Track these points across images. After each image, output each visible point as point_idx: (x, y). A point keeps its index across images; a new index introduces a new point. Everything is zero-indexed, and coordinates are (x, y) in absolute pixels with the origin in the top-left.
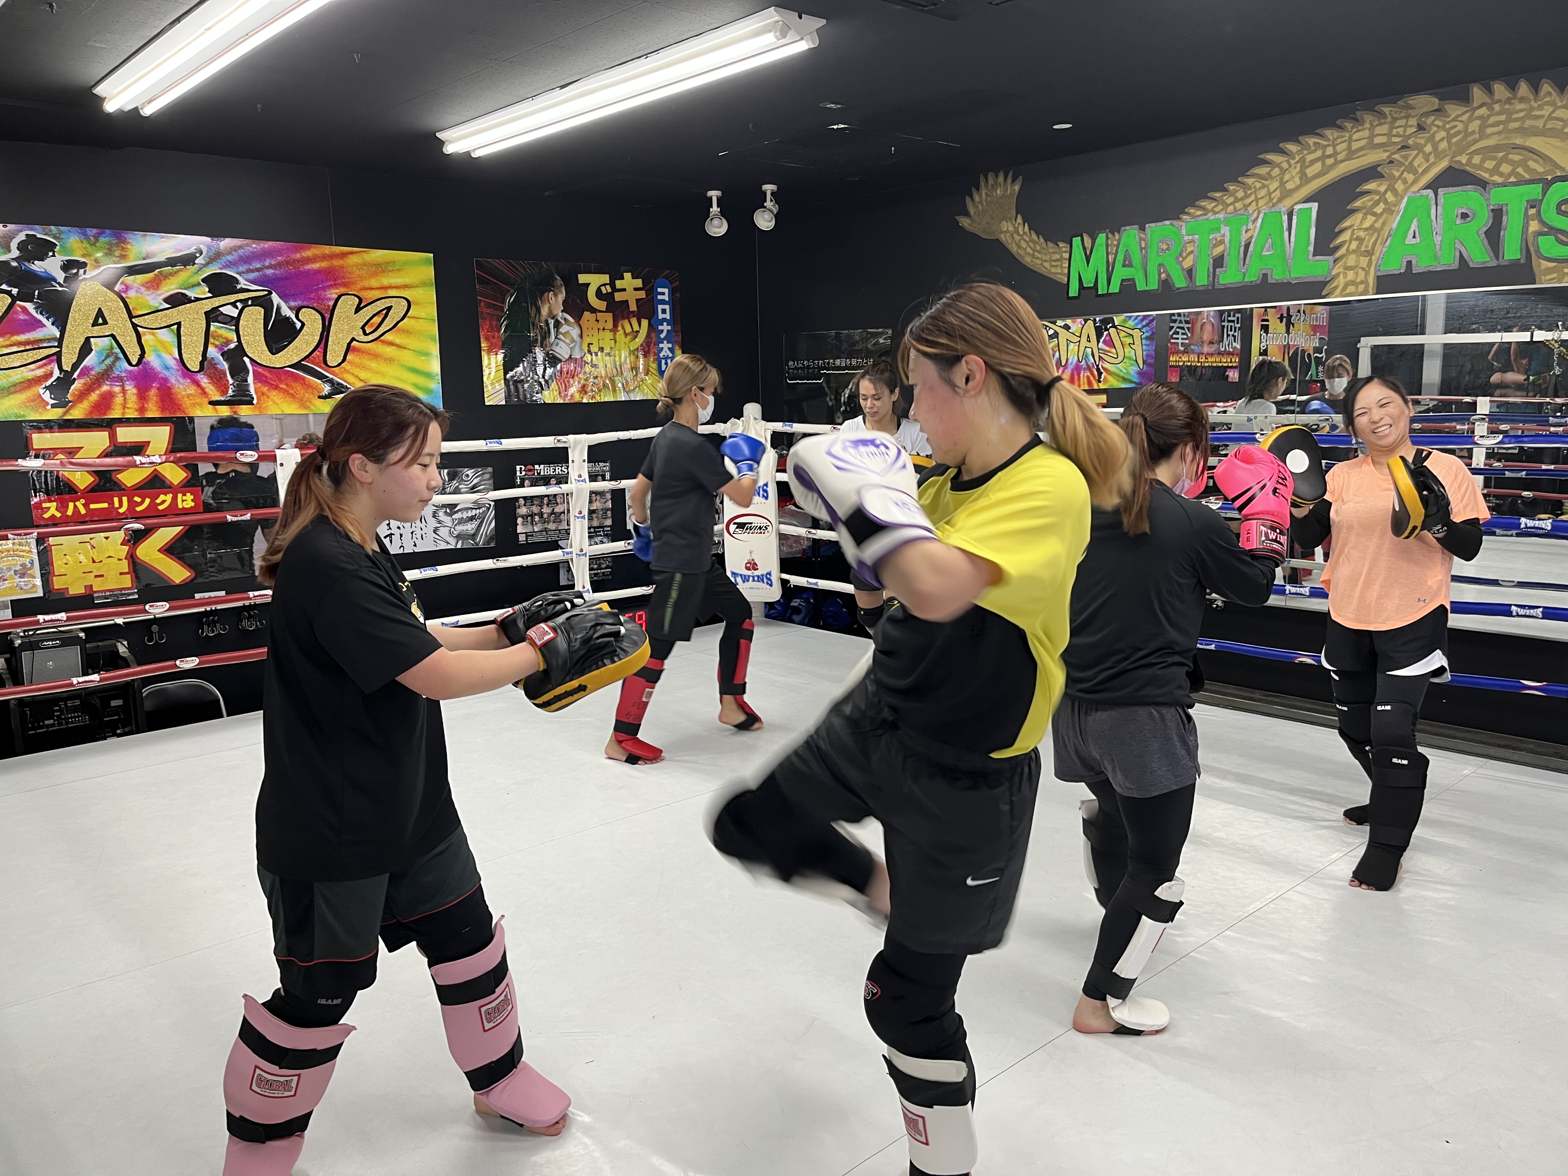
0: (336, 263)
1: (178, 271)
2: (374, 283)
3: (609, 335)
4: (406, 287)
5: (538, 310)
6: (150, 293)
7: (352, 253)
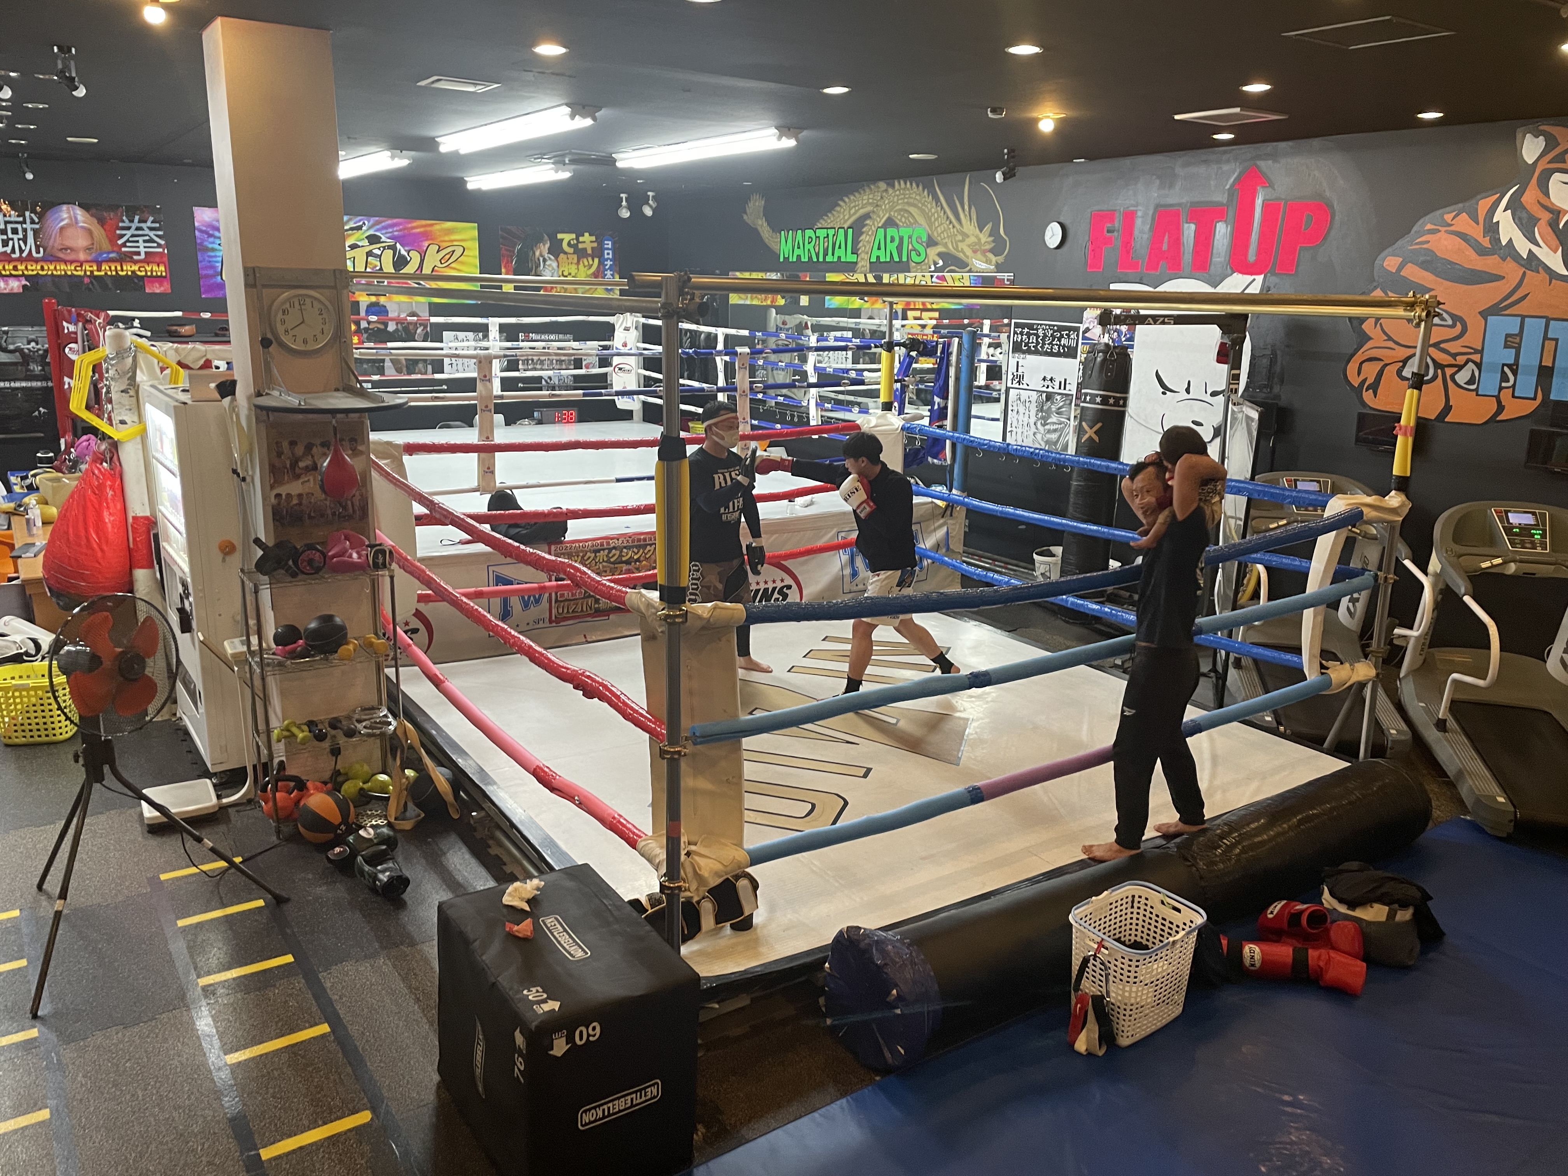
2: (447, 238)
3: (574, 267)
4: (463, 240)
5: (534, 253)
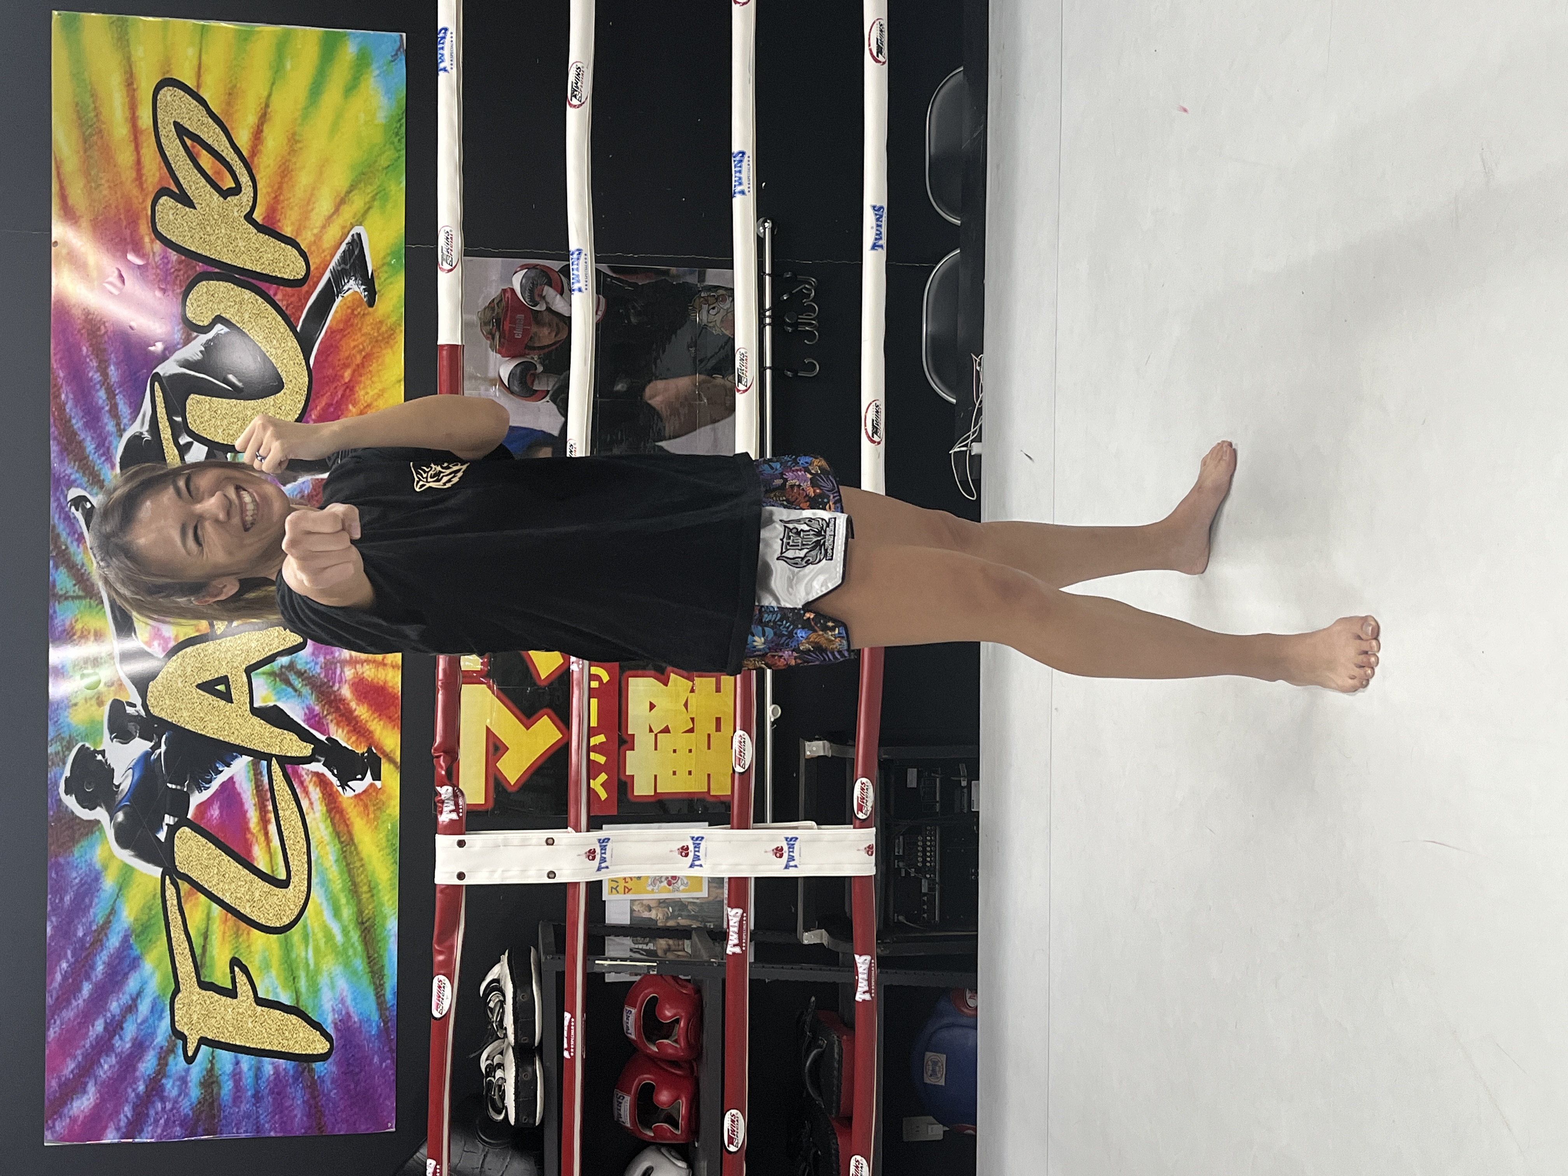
2: (125, 157)
4: (130, 84)
7: (64, 198)
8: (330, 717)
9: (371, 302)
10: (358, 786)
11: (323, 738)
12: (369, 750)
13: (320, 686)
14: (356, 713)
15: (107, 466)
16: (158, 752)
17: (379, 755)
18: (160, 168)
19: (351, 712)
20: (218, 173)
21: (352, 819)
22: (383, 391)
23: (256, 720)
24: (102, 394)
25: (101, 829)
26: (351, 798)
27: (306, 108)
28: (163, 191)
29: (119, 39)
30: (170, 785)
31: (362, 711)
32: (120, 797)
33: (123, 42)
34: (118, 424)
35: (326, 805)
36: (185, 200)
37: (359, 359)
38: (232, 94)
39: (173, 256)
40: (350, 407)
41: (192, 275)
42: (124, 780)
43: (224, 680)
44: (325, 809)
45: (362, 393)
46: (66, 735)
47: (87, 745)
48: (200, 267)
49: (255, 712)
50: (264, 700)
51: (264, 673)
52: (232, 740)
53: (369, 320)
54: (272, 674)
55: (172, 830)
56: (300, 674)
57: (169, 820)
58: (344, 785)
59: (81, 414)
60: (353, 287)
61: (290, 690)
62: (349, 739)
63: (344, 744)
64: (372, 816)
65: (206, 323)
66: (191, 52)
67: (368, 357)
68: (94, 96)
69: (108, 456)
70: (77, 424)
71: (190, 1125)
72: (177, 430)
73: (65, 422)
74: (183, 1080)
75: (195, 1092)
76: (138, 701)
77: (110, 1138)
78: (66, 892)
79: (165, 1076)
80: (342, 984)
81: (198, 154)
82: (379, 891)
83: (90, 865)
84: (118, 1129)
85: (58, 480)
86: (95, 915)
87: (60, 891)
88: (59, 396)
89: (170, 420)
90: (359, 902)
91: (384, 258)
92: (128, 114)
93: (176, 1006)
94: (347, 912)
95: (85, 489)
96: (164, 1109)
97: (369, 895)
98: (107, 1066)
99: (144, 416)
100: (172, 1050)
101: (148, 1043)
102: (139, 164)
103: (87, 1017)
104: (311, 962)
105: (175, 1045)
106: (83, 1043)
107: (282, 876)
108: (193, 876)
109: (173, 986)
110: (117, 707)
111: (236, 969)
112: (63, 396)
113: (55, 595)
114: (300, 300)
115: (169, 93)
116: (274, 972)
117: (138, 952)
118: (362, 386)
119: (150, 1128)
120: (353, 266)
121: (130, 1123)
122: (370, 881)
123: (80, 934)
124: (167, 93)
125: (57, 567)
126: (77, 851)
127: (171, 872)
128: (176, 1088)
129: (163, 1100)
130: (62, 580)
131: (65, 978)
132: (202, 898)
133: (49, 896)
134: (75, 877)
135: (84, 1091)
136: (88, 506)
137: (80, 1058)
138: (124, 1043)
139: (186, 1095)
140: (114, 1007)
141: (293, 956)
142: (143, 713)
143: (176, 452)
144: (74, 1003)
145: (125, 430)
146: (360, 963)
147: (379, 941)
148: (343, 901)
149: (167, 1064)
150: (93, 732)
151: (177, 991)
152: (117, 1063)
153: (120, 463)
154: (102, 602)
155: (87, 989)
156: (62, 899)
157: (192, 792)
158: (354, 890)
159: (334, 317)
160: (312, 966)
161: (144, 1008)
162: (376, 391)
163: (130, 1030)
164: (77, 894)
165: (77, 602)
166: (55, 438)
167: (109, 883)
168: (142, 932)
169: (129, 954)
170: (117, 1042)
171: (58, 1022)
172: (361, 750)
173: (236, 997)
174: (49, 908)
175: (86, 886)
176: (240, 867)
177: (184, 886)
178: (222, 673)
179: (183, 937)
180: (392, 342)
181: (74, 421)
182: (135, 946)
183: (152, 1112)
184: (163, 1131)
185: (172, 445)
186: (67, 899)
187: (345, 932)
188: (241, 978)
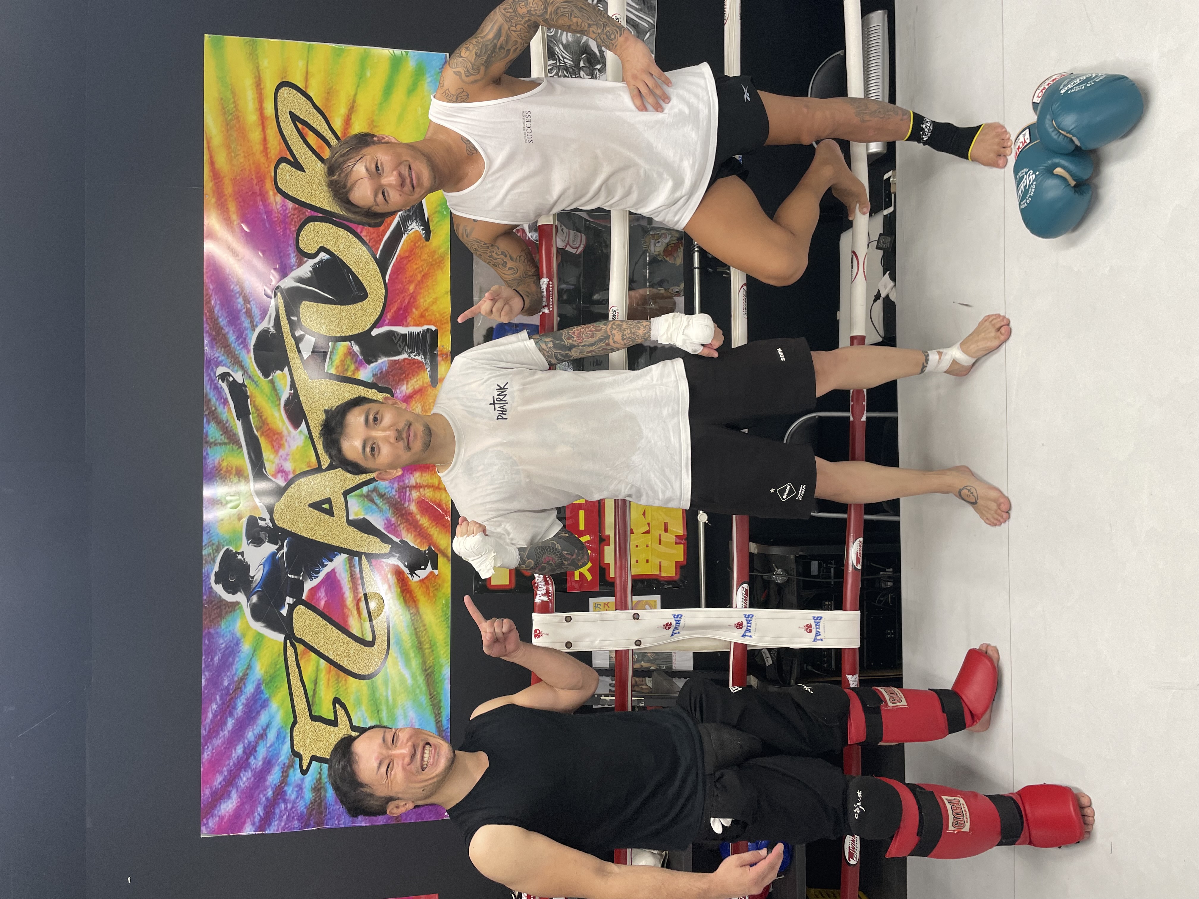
0: (229, 189)
1: (254, 406)
2: (255, 136)
4: (259, 85)
6: (286, 445)
7: (212, 163)
8: (402, 526)
9: (428, 238)
10: (422, 574)
11: (397, 540)
12: (430, 548)
13: (395, 504)
14: (421, 522)
15: (244, 351)
16: (281, 552)
17: (436, 551)
18: (280, 144)
19: (417, 522)
20: (320, 147)
21: (418, 597)
22: (436, 299)
23: (351, 529)
24: (240, 300)
25: (241, 608)
26: (417, 582)
27: (381, 104)
28: (283, 160)
29: (251, 54)
30: (290, 576)
31: (424, 521)
32: (254, 585)
33: (253, 56)
34: (252, 322)
35: (401, 588)
36: (297, 165)
37: (419, 277)
38: (330, 93)
39: (290, 205)
40: (414, 310)
41: (303, 218)
42: (257, 573)
43: (328, 501)
44: (399, 590)
45: (422, 300)
46: (215, 542)
47: (231, 548)
48: (309, 213)
49: (350, 523)
50: (356, 514)
51: (356, 496)
52: (334, 543)
53: (426, 250)
54: (362, 496)
55: (292, 607)
56: (382, 496)
57: (289, 600)
58: (412, 573)
59: (225, 315)
60: (415, 227)
61: (374, 507)
62: (416, 541)
63: (412, 544)
64: (431, 594)
65: (313, 252)
66: (301, 64)
67: (425, 276)
68: (233, 93)
69: (244, 344)
70: (223, 322)
71: (305, 820)
72: (293, 326)
73: (214, 321)
74: (300, 787)
75: (308, 795)
76: (267, 517)
77: (248, 830)
78: (216, 654)
79: (286, 784)
80: (412, 714)
81: (307, 134)
82: (437, 647)
83: (233, 634)
84: (253, 824)
85: (209, 362)
86: (237, 670)
87: (211, 653)
88: (209, 302)
89: (289, 319)
90: (423, 656)
91: (436, 208)
92: (257, 106)
93: (295, 734)
94: (415, 663)
95: (229, 368)
96: (286, 808)
97: (430, 650)
98: (245, 779)
99: (270, 316)
100: (291, 765)
101: (274, 761)
102: (265, 140)
103: (231, 743)
104: (390, 698)
105: (294, 762)
106: (228, 762)
107: (369, 638)
108: (307, 639)
109: (292, 719)
110: (252, 522)
111: (337, 705)
112: (213, 302)
113: (206, 442)
114: (379, 236)
115: (286, 92)
116: (364, 708)
117: (267, 696)
118: (422, 296)
119: (276, 823)
120: (415, 212)
121: (262, 819)
122: (431, 641)
123: (226, 683)
124: (284, 91)
125: (208, 422)
126: (223, 624)
127: (291, 637)
128: (295, 793)
129: (285, 801)
130: (212, 431)
131: (215, 716)
132: (313, 655)
133: (204, 657)
134: (222, 643)
135: (229, 797)
136: (231, 379)
137: (226, 773)
138: (257, 762)
139: (302, 798)
140: (250, 735)
141: (377, 695)
142: (270, 525)
143: (293, 341)
144: (222, 734)
145: (257, 326)
146: (424, 699)
147: (437, 683)
148: (412, 655)
149: (288, 776)
150: (235, 539)
151: (295, 722)
152: (253, 776)
153: (254, 349)
154: (241, 447)
155: (230, 723)
156: (212, 659)
157: (306, 580)
158: (420, 647)
159: (402, 248)
160: (391, 702)
161: (271, 735)
162: (431, 299)
163: (262, 751)
164: (223, 655)
165: (223, 447)
166: (207, 332)
167: (246, 647)
168: (271, 681)
169: (260, 698)
170: (252, 761)
171: (210, 748)
172: (424, 548)
173: (337, 726)
174: (203, 666)
175: (230, 649)
176: (340, 633)
177: (300, 647)
178: (327, 496)
179: (299, 683)
180: (442, 265)
181: (220, 320)
182: (265, 692)
183: (277, 811)
184: (286, 824)
185: (290, 336)
186: (216, 659)
187: (414, 677)
188: (341, 712)
